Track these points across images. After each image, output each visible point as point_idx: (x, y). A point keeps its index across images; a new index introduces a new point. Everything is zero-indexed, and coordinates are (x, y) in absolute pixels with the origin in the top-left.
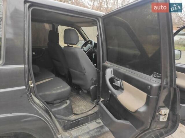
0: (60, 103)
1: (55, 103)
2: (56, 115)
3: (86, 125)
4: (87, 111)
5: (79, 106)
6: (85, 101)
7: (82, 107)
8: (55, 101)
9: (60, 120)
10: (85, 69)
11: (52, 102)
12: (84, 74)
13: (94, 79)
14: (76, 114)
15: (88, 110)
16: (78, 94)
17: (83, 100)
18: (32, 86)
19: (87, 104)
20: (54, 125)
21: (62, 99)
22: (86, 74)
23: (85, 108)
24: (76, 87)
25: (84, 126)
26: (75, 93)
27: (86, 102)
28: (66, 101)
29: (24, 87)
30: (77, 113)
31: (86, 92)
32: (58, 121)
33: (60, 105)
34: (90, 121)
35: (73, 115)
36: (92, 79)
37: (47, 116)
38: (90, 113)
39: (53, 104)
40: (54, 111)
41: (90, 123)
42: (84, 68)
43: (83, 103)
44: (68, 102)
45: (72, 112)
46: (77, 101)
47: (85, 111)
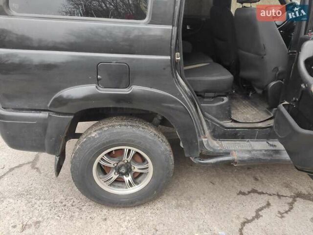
0: (213, 98)
1: (205, 96)
2: (206, 113)
3: (248, 141)
4: (254, 121)
5: (243, 113)
6: (255, 109)
7: (248, 116)
8: (206, 94)
9: (209, 121)
10: (265, 48)
11: (202, 94)
12: (263, 58)
13: (280, 69)
14: (236, 122)
15: (258, 121)
16: (246, 97)
17: (251, 107)
18: (178, 59)
19: (258, 113)
20: (199, 121)
21: (216, 92)
22: (266, 58)
23: (253, 118)
24: (244, 86)
25: (245, 142)
26: (241, 96)
27: (257, 110)
28: (222, 97)
29: (169, 58)
30: (238, 120)
31: (260, 92)
32: (206, 121)
33: (213, 101)
34: (257, 138)
35: (231, 121)
36: (276, 68)
37: (192, 106)
38: (260, 125)
39: (204, 97)
40: (202, 106)
41: (257, 141)
42: (264, 45)
43: (252, 110)
44: (226, 99)
45: (230, 116)
46: (242, 106)
47: (251, 121)
